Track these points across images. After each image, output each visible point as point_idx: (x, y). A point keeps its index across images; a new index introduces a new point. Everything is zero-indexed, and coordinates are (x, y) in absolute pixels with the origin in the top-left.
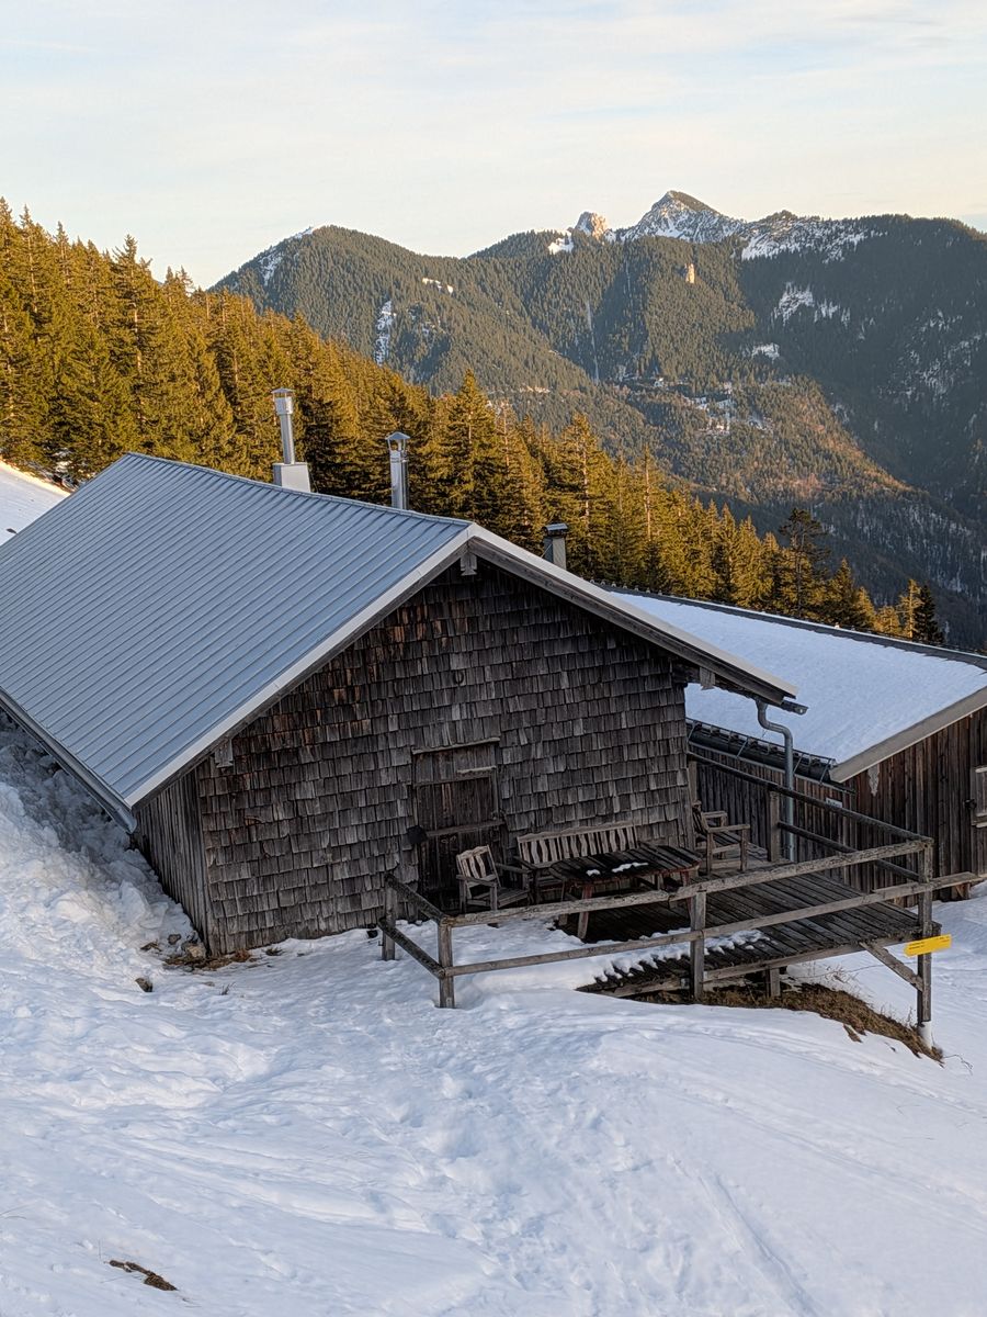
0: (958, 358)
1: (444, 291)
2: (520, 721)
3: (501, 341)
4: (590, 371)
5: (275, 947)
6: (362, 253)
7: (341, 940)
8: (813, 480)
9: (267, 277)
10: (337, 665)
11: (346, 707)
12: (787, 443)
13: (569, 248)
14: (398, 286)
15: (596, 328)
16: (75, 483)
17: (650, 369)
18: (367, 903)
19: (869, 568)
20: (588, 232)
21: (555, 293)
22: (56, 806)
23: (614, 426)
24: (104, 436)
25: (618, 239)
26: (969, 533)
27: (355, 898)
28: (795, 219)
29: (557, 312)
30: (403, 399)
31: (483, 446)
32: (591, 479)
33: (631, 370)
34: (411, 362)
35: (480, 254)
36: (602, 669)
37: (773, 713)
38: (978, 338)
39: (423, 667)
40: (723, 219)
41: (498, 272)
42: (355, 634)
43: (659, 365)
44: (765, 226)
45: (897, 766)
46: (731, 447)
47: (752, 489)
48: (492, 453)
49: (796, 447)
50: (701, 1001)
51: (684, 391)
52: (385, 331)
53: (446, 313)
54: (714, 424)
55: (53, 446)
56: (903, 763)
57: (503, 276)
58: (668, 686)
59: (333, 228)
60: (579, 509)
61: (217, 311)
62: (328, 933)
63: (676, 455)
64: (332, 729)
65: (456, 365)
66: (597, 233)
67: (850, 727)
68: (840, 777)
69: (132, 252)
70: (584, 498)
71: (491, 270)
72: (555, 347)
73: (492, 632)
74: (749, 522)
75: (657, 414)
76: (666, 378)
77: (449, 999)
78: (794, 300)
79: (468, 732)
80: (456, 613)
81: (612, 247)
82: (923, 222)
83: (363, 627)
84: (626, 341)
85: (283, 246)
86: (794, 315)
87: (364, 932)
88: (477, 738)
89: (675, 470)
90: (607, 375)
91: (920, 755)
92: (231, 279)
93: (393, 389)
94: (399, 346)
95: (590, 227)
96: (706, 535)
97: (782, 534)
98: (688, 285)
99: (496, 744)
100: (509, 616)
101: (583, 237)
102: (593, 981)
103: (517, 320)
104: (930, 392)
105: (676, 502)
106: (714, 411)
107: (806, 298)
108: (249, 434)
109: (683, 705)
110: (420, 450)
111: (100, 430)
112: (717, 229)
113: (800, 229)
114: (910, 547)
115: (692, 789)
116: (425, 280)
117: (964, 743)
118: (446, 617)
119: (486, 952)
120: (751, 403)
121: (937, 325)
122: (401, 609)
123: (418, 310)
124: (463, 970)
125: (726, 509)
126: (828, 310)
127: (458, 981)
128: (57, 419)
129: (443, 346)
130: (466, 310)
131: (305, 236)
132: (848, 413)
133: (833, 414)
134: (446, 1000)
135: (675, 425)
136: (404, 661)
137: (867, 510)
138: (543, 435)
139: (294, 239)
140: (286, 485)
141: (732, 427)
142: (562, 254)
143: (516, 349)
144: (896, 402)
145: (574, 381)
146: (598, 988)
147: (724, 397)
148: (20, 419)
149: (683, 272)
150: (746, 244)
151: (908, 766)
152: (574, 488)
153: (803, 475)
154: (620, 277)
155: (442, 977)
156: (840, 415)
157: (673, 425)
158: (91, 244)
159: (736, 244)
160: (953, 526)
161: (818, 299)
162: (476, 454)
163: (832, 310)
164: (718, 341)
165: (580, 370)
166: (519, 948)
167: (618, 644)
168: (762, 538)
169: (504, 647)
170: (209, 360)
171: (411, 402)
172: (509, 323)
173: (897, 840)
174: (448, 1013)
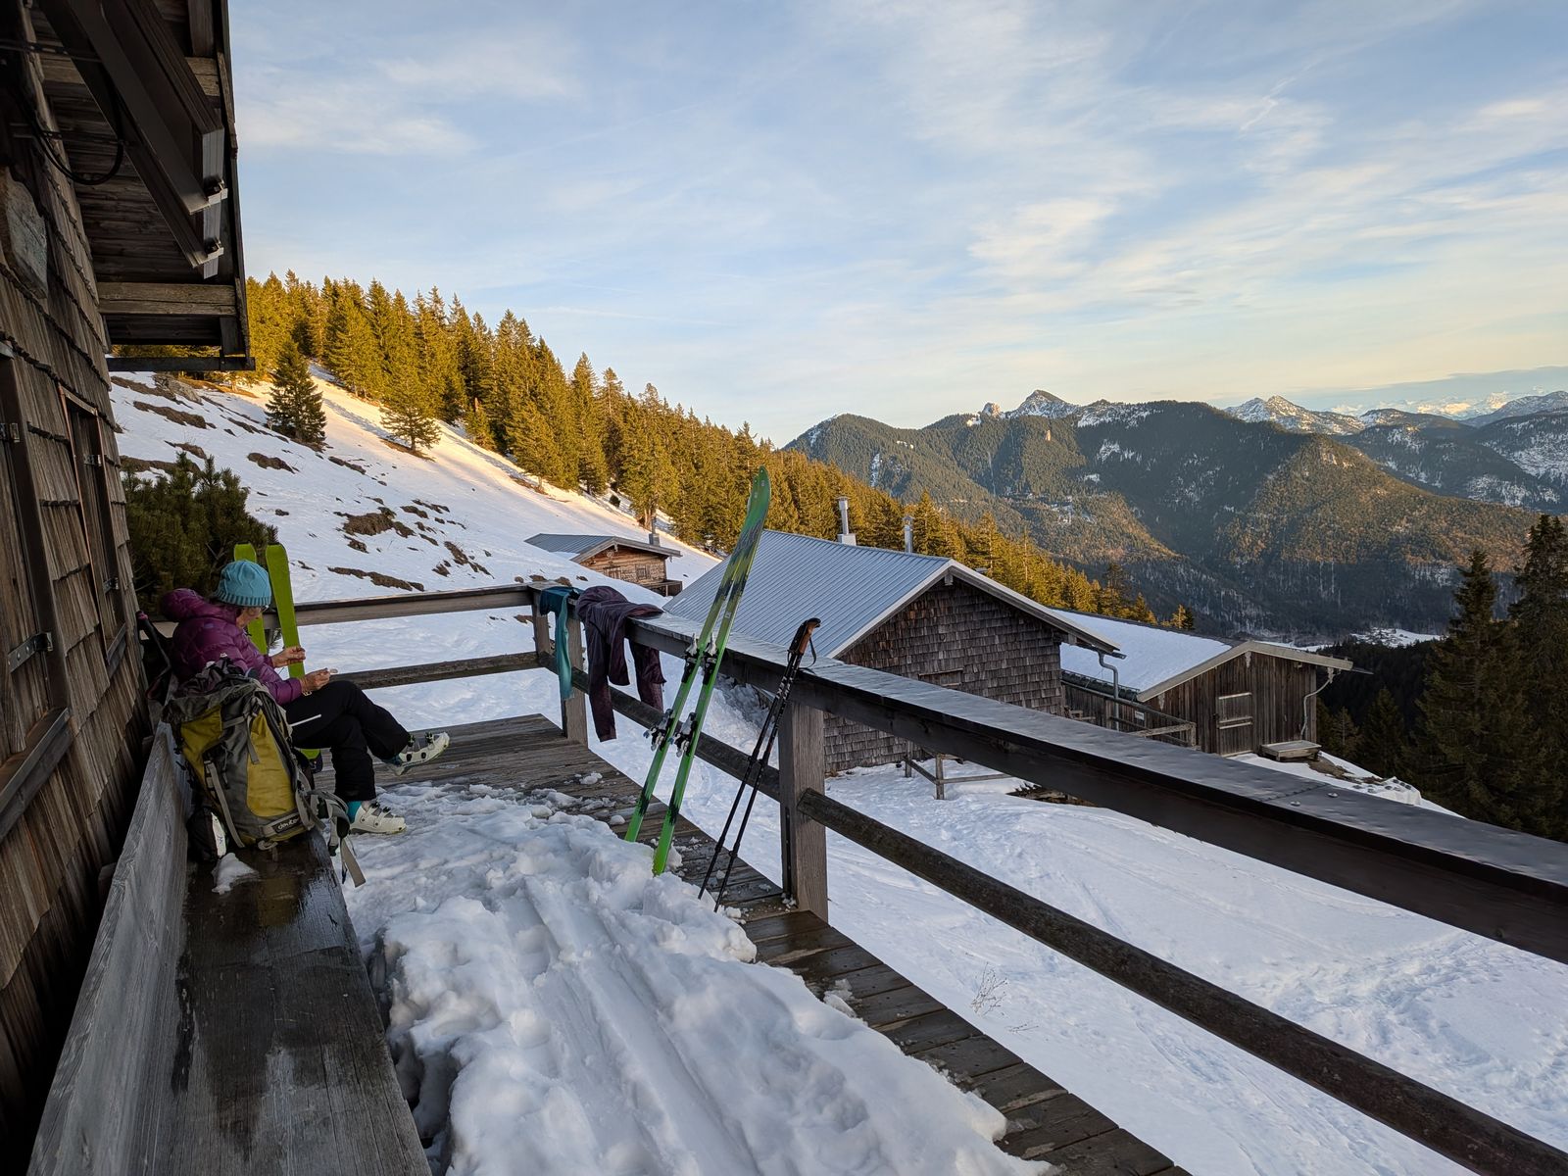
0: (1206, 480)
1: (908, 447)
2: (973, 660)
3: (940, 474)
4: (990, 490)
5: (850, 770)
6: (864, 428)
7: (883, 768)
8: (1120, 549)
9: (812, 442)
10: (881, 630)
11: (886, 651)
12: (1104, 529)
13: (979, 423)
14: (883, 445)
15: (994, 467)
16: (716, 551)
17: (1025, 489)
18: (896, 750)
19: (1154, 600)
20: (989, 414)
21: (971, 447)
22: (738, 701)
23: (1004, 520)
24: (731, 526)
25: (1007, 417)
26: (1214, 580)
27: (890, 748)
28: (1109, 404)
29: (972, 458)
30: (889, 506)
31: (933, 530)
32: (994, 547)
33: (1014, 489)
34: (890, 486)
35: (928, 427)
36: (1016, 634)
37: (1108, 659)
38: (1218, 469)
39: (925, 632)
40: (1067, 405)
41: (939, 437)
42: (892, 614)
43: (1030, 486)
44: (1092, 408)
45: (1174, 694)
46: (1072, 531)
47: (1084, 556)
48: (938, 534)
49: (1110, 531)
50: (1071, 803)
51: (1044, 500)
52: (876, 470)
53: (909, 460)
54: (1062, 519)
55: (704, 532)
56: (1178, 693)
57: (942, 438)
58: (1051, 644)
59: (848, 415)
60: (986, 565)
61: (786, 460)
62: (876, 764)
63: (1040, 536)
64: (879, 662)
65: (916, 488)
66: (995, 414)
67: (1148, 673)
68: (1143, 699)
69: (747, 430)
70: (990, 558)
71: (934, 436)
72: (970, 477)
73: (960, 614)
74: (1083, 573)
75: (1029, 514)
76: (1034, 494)
77: (941, 796)
78: (1108, 449)
79: (947, 665)
80: (941, 605)
81: (1003, 422)
82: (1185, 404)
83: (896, 610)
84: (1011, 473)
85: (821, 426)
86: (1108, 458)
87: (894, 765)
88: (952, 669)
89: (1039, 545)
90: (1000, 492)
91: (1187, 689)
92: (794, 443)
93: (884, 500)
94: (883, 478)
95: (991, 411)
96: (1058, 581)
97: (1103, 581)
98: (1047, 441)
99: (961, 671)
100: (969, 606)
101: (987, 417)
102: (1014, 791)
103: (949, 462)
104: (1190, 500)
105: (1041, 561)
106: (1062, 512)
107: (1116, 448)
108: (806, 525)
109: (1059, 655)
110: (898, 533)
111: (729, 523)
112: (1063, 411)
113: (1112, 409)
114: (1178, 589)
115: (1063, 697)
116: (898, 442)
117: (1212, 683)
118: (936, 607)
119: (959, 774)
120: (1084, 507)
121: (1193, 462)
122: (914, 602)
123: (894, 458)
124: (949, 781)
125: (1069, 566)
126: (1128, 455)
127: (946, 787)
128: (707, 518)
129: (908, 477)
130: (921, 458)
131: (833, 420)
132: (1141, 513)
133: (1132, 513)
134: (940, 796)
135: (1039, 519)
136: (915, 628)
137: (1153, 567)
138: (965, 525)
139: (827, 421)
140: (843, 543)
141: (1073, 520)
142: (975, 426)
143: (948, 478)
144: (1169, 506)
145: (981, 496)
146: (1017, 794)
147: (1068, 504)
148: (688, 518)
149: (1044, 434)
150: (1080, 419)
151: (1181, 694)
152: (984, 553)
153: (1113, 547)
154: (1008, 438)
155: (938, 784)
156: (1136, 513)
157: (1038, 519)
158: (723, 427)
159: (1075, 419)
160: (1204, 576)
161: (1123, 448)
162: (929, 535)
163: (1131, 454)
164: (1064, 473)
165: (984, 489)
166: (975, 773)
167: (1025, 622)
168: (1091, 582)
169: (965, 622)
170: (785, 486)
171: (893, 508)
172: (944, 464)
173: (1175, 724)
174: (941, 802)
